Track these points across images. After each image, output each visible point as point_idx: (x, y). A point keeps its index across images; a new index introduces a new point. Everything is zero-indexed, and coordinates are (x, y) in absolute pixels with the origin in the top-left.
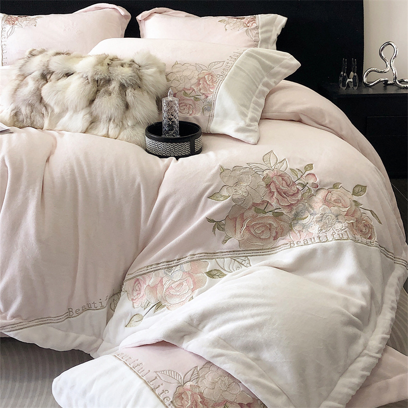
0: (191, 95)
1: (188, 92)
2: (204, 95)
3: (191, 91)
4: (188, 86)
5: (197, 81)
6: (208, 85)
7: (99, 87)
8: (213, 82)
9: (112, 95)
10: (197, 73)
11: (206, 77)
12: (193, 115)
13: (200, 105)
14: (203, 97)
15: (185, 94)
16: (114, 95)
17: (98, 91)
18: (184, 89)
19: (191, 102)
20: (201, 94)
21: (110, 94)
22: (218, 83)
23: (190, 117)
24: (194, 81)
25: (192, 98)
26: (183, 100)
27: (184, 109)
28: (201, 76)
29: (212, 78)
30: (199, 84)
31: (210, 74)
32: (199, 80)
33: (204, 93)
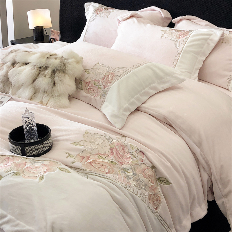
0: (97, 85)
2: (104, 86)
3: (98, 82)
4: (97, 79)
5: (104, 76)
6: (108, 80)
7: (40, 72)
8: (112, 80)
9: (46, 76)
10: (106, 72)
11: (110, 75)
12: (95, 98)
13: (100, 92)
14: (103, 87)
15: (95, 83)
16: (47, 77)
17: (39, 74)
18: (95, 80)
19: (96, 89)
20: (102, 85)
21: (45, 76)
22: (115, 80)
24: (102, 76)
25: (98, 87)
26: (93, 86)
27: (92, 92)
28: (107, 74)
29: (112, 77)
30: (104, 79)
31: (113, 74)
32: (105, 76)
33: (104, 85)
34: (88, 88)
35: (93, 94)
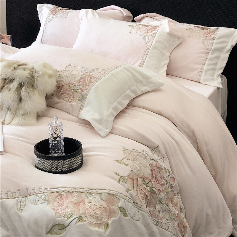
0: (73, 88)
1: (71, 86)
2: (81, 90)
3: (73, 85)
4: (72, 82)
6: (86, 83)
7: (5, 84)
8: (90, 82)
10: (81, 74)
11: (87, 77)
12: (71, 103)
15: (69, 87)
16: (12, 91)
17: (3, 87)
18: (69, 84)
19: (71, 93)
20: (79, 89)
21: (10, 90)
22: (93, 83)
23: (69, 104)
24: (78, 79)
25: (73, 91)
26: (67, 91)
27: (66, 97)
28: (83, 76)
29: (90, 79)
30: (80, 81)
31: (90, 76)
32: (81, 79)
33: (81, 88)
34: (61, 92)
35: (67, 99)
